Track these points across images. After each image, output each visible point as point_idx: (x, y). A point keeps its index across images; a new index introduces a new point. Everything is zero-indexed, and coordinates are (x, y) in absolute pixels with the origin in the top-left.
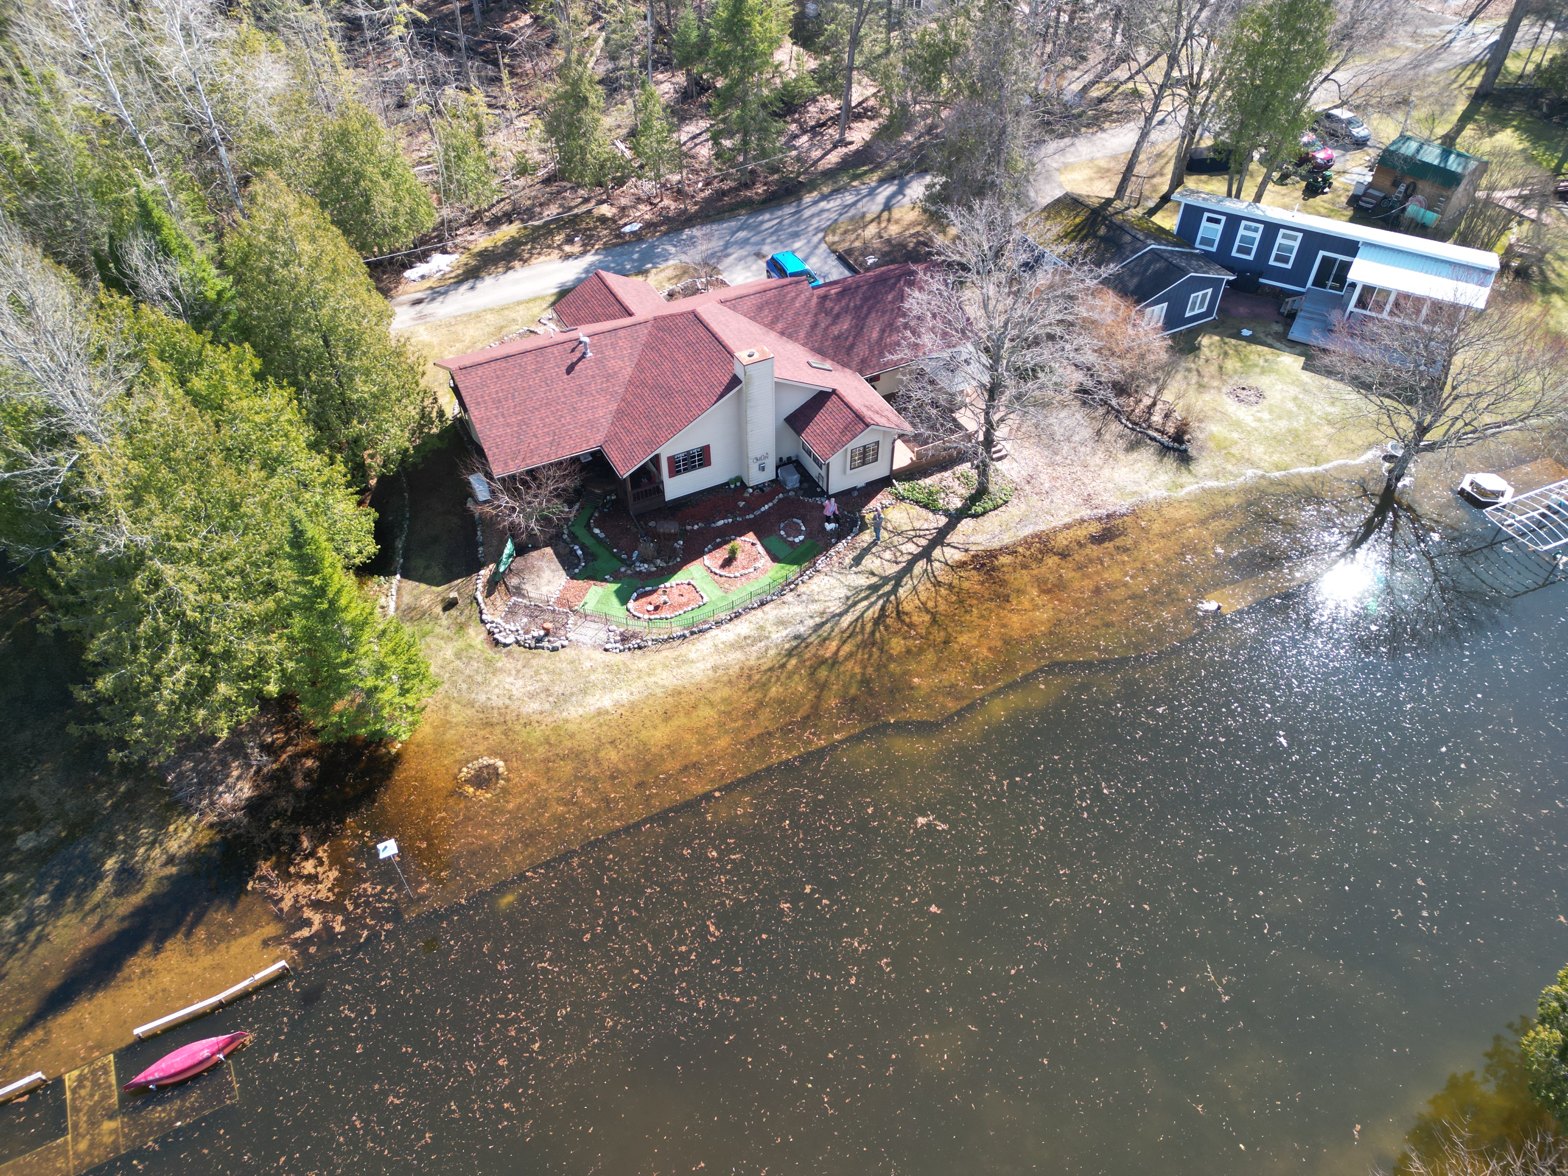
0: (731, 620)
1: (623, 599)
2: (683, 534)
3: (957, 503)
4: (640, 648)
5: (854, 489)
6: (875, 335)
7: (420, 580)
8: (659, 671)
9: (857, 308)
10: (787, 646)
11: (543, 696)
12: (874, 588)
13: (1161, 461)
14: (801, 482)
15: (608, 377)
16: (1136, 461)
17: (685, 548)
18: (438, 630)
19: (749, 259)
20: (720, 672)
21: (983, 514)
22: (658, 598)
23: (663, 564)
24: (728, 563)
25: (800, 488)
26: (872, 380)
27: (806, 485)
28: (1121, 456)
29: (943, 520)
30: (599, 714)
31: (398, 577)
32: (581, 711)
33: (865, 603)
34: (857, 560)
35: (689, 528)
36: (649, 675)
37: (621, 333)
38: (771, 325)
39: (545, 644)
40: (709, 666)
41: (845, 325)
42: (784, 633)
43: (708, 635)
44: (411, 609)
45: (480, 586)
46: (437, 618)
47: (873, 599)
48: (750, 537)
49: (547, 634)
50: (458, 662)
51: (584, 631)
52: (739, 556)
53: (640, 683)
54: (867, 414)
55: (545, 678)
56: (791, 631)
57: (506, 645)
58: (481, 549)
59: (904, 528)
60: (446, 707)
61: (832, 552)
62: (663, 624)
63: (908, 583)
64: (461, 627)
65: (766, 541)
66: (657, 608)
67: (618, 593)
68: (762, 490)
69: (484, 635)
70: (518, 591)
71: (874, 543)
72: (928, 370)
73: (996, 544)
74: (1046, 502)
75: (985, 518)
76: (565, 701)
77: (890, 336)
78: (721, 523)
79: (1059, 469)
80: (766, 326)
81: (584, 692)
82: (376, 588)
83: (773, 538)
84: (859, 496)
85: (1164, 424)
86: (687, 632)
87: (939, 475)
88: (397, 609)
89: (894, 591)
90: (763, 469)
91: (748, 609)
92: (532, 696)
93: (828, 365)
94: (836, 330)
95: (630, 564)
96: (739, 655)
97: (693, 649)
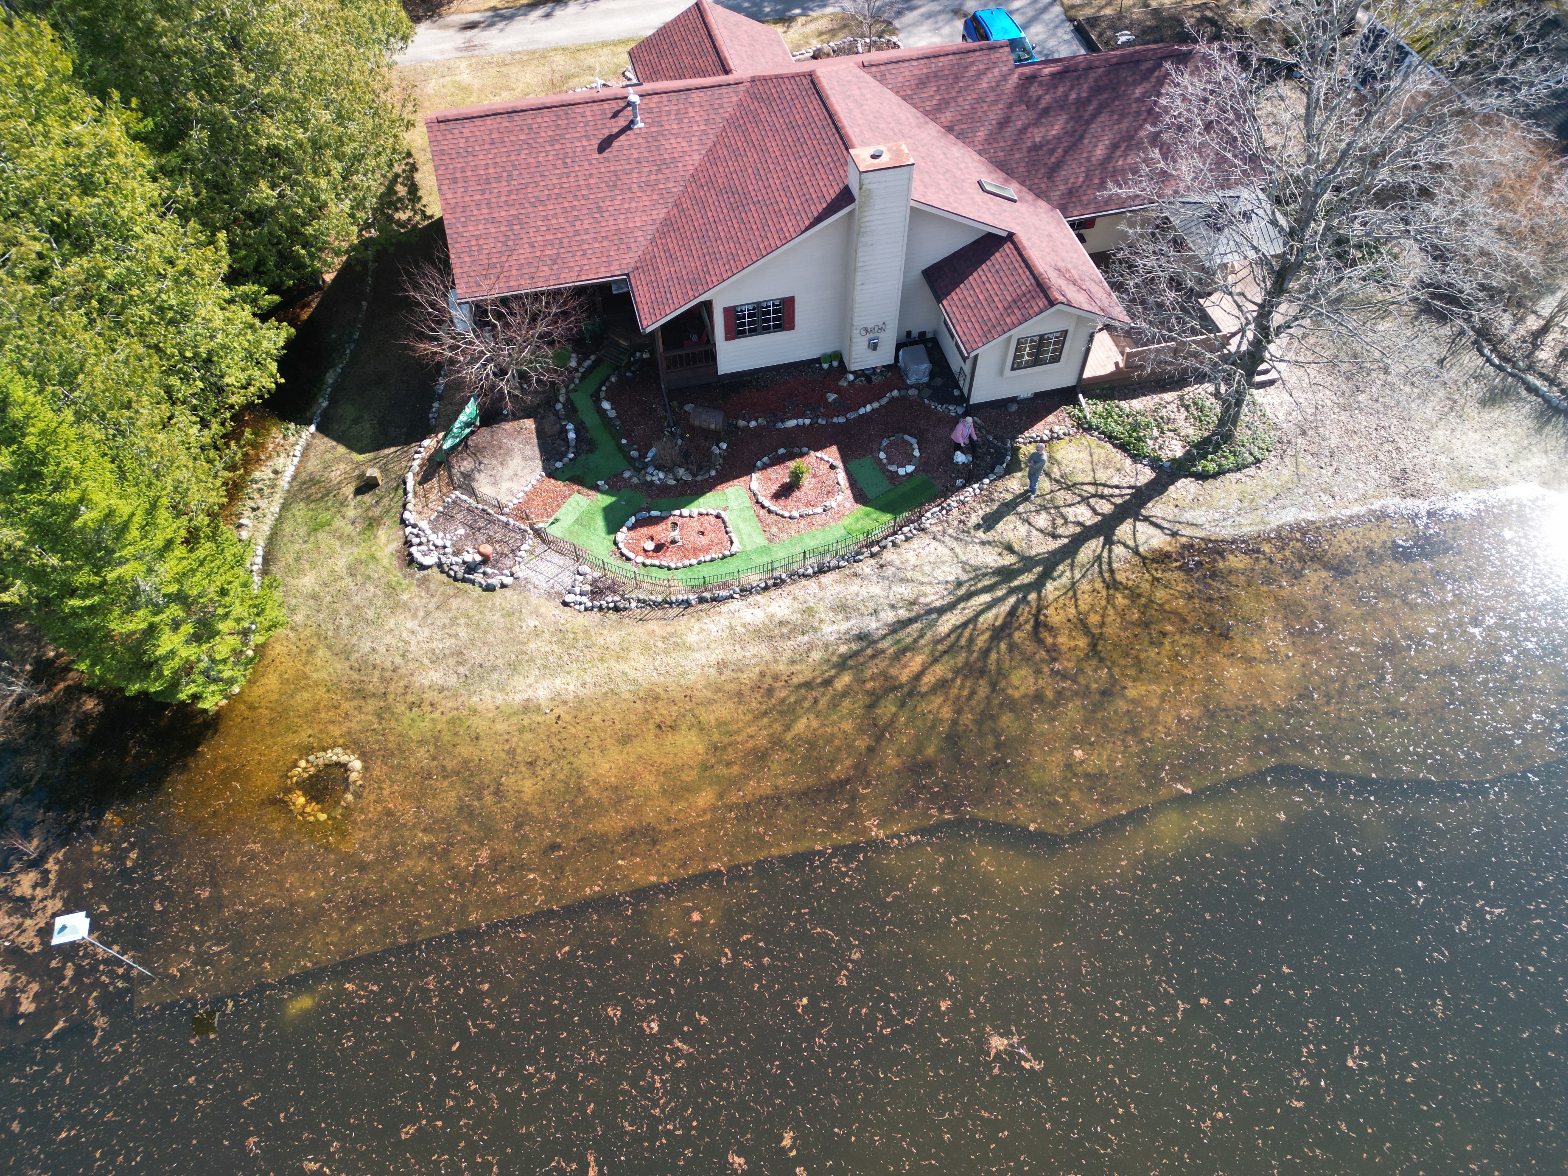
0: (766, 588)
1: (613, 523)
2: (730, 432)
3: (1176, 449)
4: (616, 609)
5: (1013, 400)
6: (1100, 152)
7: (339, 440)
8: (633, 654)
9: (1081, 103)
10: (843, 649)
11: (451, 661)
12: (1005, 574)
13: (1539, 431)
14: (932, 375)
15: (661, 165)
16: (1497, 424)
17: (728, 457)
18: (339, 523)
19: (942, 17)
20: (728, 674)
21: (1215, 475)
22: (662, 532)
23: (688, 477)
24: (785, 491)
25: (928, 385)
26: (1080, 227)
27: (938, 381)
28: (1472, 410)
29: (1146, 475)
30: (526, 709)
31: (312, 428)
32: (500, 698)
33: (986, 598)
34: (990, 522)
35: (742, 423)
36: (618, 658)
37: (695, 96)
38: (933, 114)
39: (478, 577)
40: (713, 659)
41: (1056, 127)
42: (844, 626)
43: (724, 608)
44: (313, 481)
45: (416, 464)
46: (343, 503)
47: (999, 593)
48: (831, 454)
49: (486, 560)
50: (348, 581)
51: (542, 566)
52: (807, 482)
53: (602, 668)
54: (1055, 281)
55: (463, 633)
56: (854, 624)
57: (422, 567)
58: (436, 405)
59: (1080, 478)
60: (310, 652)
61: (953, 501)
62: (663, 574)
63: (1064, 574)
64: (372, 524)
65: (854, 465)
66: (659, 548)
67: (608, 512)
68: (868, 379)
69: (397, 545)
70: (467, 484)
71: (1025, 497)
72: (1176, 222)
73: (1226, 532)
74: (1328, 472)
75: (1218, 482)
76: (482, 679)
77: (1125, 155)
78: (792, 423)
79: (1360, 417)
80: (926, 113)
81: (513, 668)
82: (279, 439)
83: (867, 461)
84: (1018, 413)
85: (1556, 368)
86: (692, 597)
87: (1156, 398)
88: (294, 478)
89: (1038, 585)
90: (874, 347)
91: (796, 576)
92: (436, 659)
93: (1012, 190)
94: (1037, 135)
95: (639, 467)
96: (763, 650)
97: (697, 627)
